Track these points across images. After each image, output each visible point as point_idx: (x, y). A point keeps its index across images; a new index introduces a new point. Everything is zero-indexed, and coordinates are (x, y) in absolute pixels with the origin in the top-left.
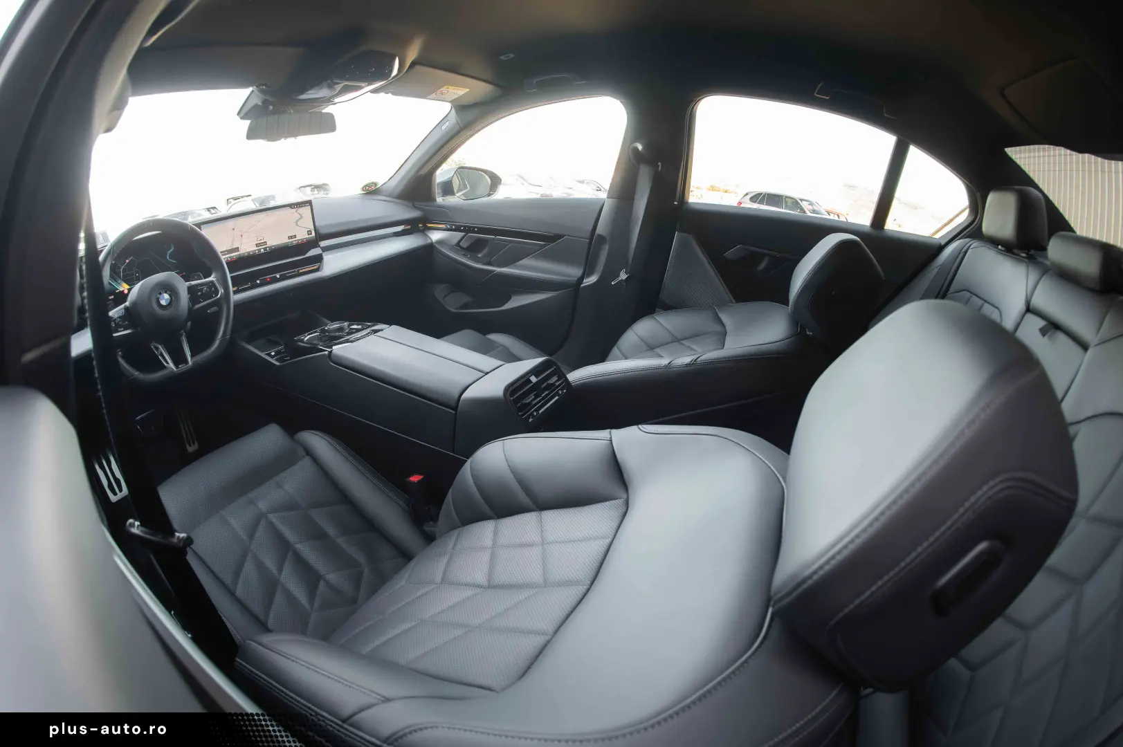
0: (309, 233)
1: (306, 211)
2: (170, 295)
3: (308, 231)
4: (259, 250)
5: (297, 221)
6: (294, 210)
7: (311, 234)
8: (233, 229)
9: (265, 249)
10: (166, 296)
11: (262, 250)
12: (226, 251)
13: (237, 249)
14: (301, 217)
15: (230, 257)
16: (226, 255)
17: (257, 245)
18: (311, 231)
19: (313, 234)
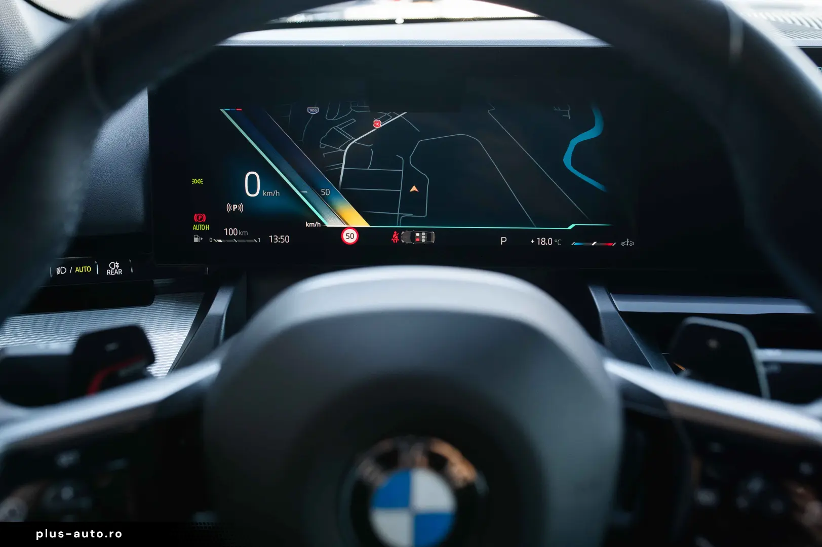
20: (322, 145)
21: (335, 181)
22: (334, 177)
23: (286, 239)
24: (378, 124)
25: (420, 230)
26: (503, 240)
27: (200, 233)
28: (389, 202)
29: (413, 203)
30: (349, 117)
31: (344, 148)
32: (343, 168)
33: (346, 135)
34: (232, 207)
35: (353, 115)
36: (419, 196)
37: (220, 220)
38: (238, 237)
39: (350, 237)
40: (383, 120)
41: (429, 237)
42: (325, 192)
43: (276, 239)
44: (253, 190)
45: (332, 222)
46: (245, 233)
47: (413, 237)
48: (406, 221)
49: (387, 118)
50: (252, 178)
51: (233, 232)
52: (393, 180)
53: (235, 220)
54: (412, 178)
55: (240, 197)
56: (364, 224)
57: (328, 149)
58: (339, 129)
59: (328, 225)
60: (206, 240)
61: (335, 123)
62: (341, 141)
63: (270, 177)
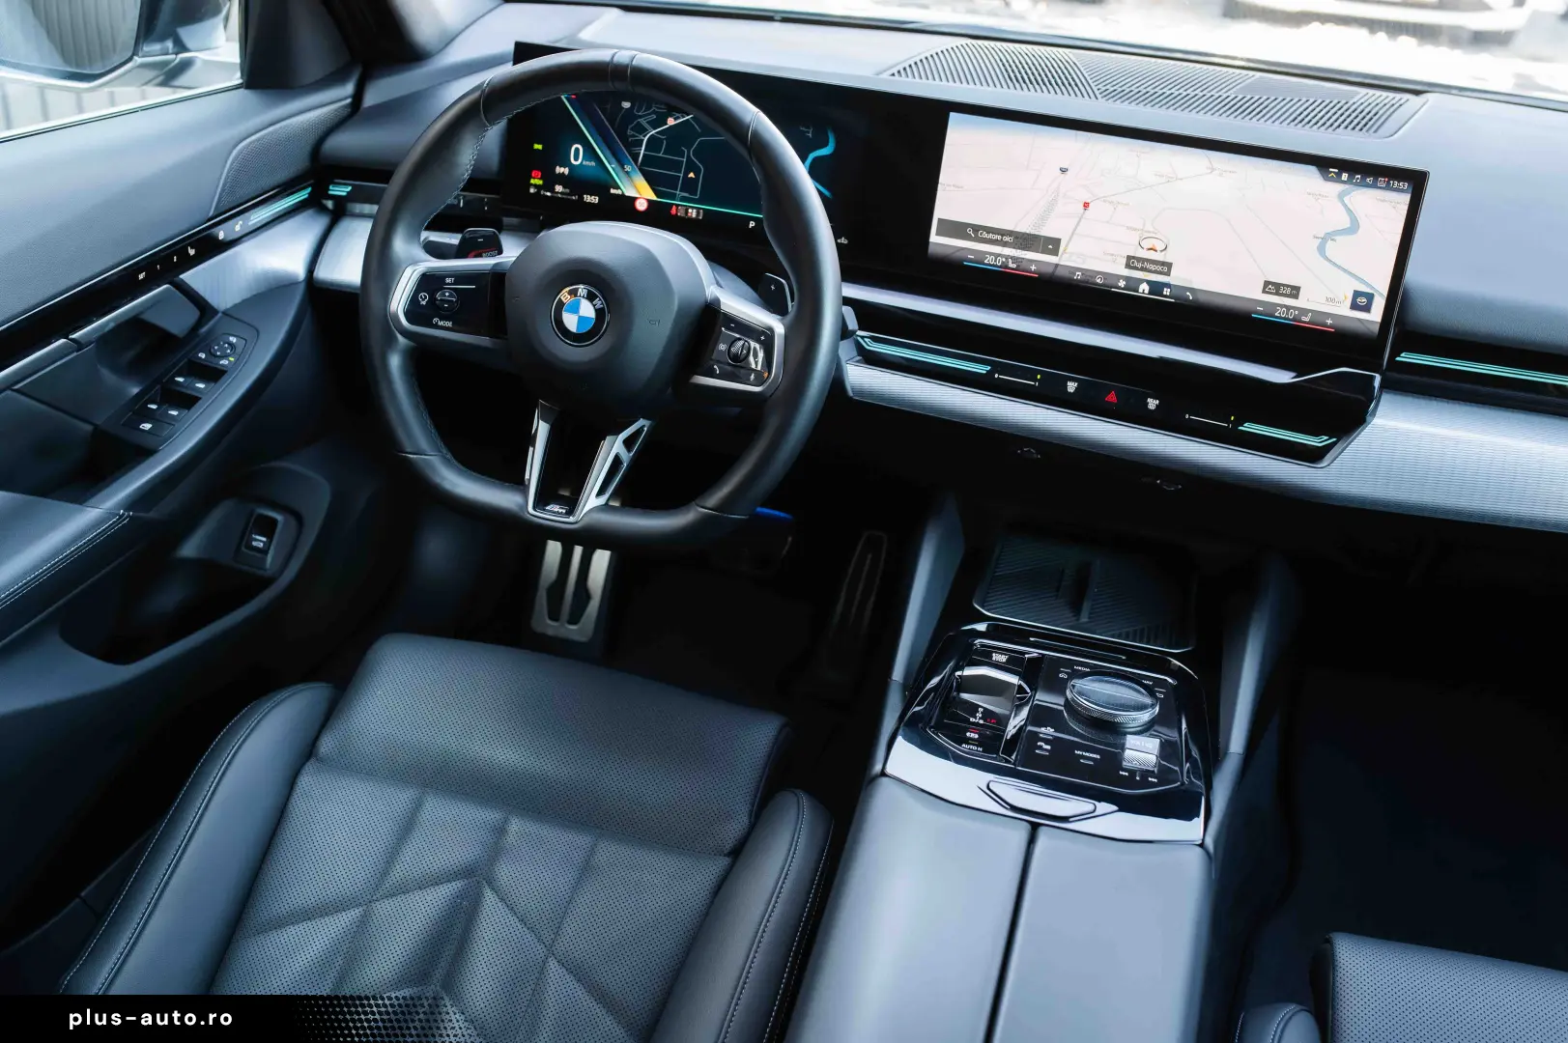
0: (1361, 301)
1: (1387, 207)
2: (599, 313)
3: (1357, 294)
4: (1133, 283)
5: (1329, 237)
6: (1334, 188)
7: (1367, 308)
8: (1063, 171)
9: (1156, 288)
10: (587, 310)
11: (1144, 288)
12: (1010, 233)
13: (1052, 245)
14: (1354, 227)
15: (1015, 259)
16: (1005, 244)
17: (1131, 262)
18: (1370, 297)
19: (1376, 315)
20: (630, 132)
21: (636, 161)
22: (635, 157)
23: (594, 199)
24: (671, 122)
25: (693, 208)
26: (752, 224)
27: (536, 186)
28: (672, 183)
29: (689, 186)
30: (649, 114)
31: (645, 136)
32: (642, 152)
33: (647, 126)
34: (559, 170)
35: (654, 112)
36: (695, 181)
37: (551, 180)
38: (561, 193)
39: (641, 206)
40: (675, 119)
41: (698, 213)
42: (628, 168)
43: (589, 199)
44: (576, 159)
45: (630, 192)
46: (568, 191)
47: (687, 212)
48: (683, 199)
49: (678, 118)
50: (577, 150)
51: (559, 188)
52: (677, 166)
53: (561, 179)
54: (691, 167)
55: (566, 163)
56: (653, 197)
57: (633, 136)
58: (643, 121)
59: (627, 194)
60: (537, 193)
61: (641, 117)
62: (644, 131)
63: (590, 152)
